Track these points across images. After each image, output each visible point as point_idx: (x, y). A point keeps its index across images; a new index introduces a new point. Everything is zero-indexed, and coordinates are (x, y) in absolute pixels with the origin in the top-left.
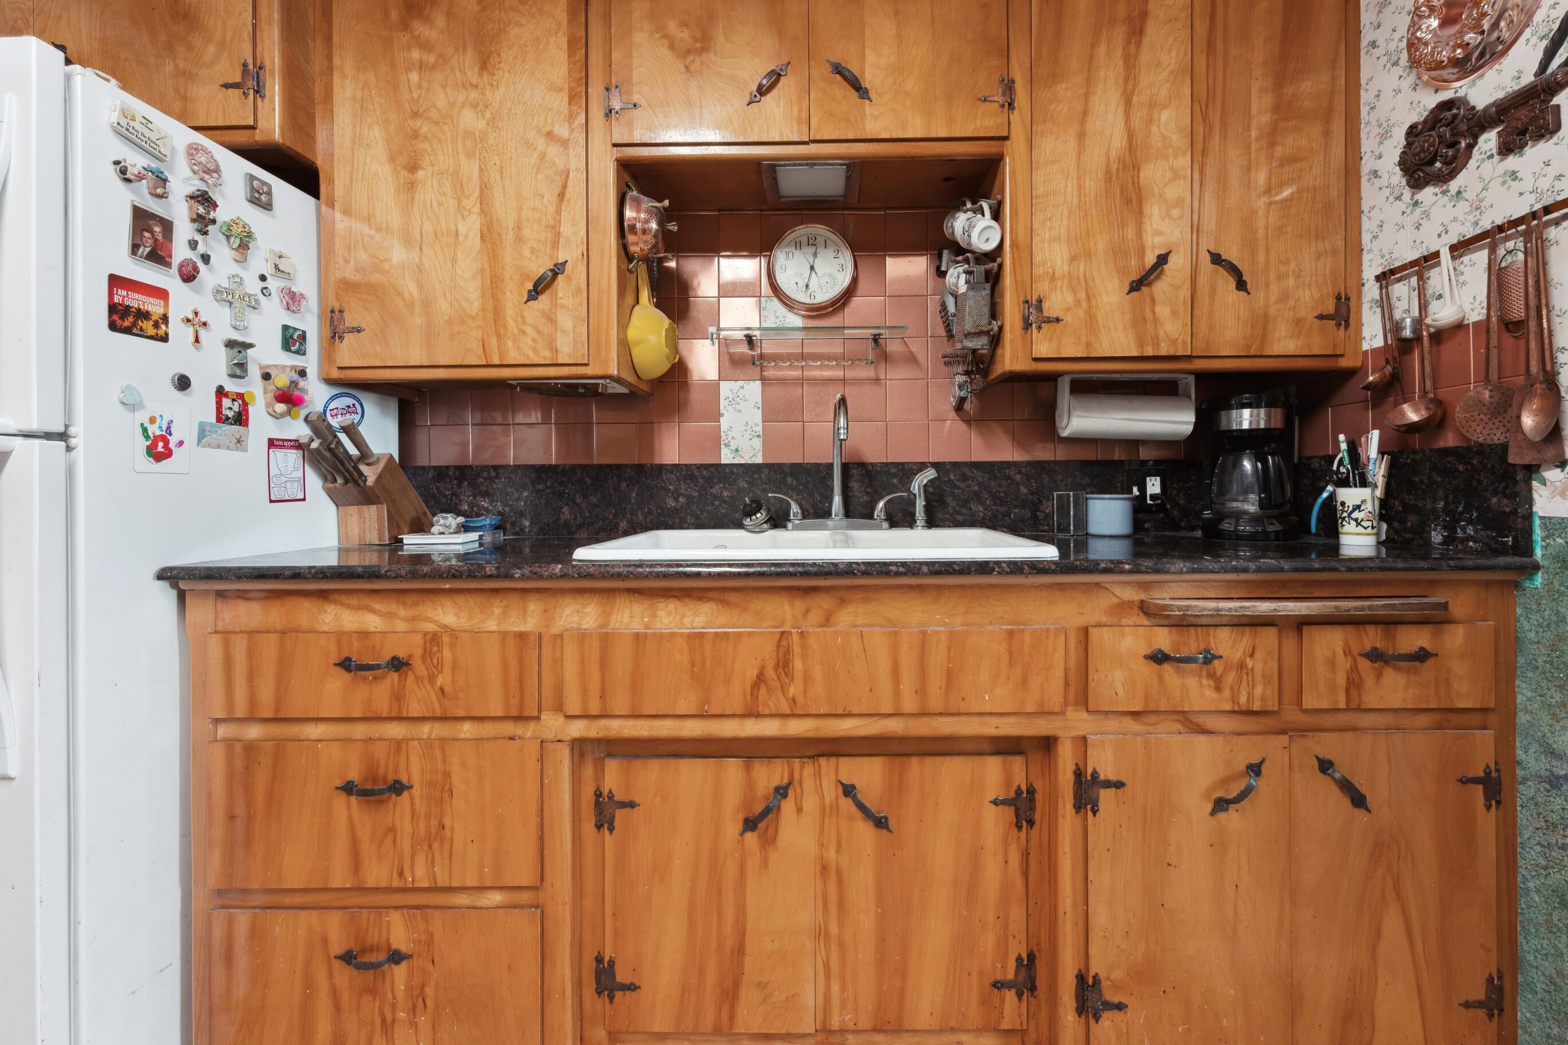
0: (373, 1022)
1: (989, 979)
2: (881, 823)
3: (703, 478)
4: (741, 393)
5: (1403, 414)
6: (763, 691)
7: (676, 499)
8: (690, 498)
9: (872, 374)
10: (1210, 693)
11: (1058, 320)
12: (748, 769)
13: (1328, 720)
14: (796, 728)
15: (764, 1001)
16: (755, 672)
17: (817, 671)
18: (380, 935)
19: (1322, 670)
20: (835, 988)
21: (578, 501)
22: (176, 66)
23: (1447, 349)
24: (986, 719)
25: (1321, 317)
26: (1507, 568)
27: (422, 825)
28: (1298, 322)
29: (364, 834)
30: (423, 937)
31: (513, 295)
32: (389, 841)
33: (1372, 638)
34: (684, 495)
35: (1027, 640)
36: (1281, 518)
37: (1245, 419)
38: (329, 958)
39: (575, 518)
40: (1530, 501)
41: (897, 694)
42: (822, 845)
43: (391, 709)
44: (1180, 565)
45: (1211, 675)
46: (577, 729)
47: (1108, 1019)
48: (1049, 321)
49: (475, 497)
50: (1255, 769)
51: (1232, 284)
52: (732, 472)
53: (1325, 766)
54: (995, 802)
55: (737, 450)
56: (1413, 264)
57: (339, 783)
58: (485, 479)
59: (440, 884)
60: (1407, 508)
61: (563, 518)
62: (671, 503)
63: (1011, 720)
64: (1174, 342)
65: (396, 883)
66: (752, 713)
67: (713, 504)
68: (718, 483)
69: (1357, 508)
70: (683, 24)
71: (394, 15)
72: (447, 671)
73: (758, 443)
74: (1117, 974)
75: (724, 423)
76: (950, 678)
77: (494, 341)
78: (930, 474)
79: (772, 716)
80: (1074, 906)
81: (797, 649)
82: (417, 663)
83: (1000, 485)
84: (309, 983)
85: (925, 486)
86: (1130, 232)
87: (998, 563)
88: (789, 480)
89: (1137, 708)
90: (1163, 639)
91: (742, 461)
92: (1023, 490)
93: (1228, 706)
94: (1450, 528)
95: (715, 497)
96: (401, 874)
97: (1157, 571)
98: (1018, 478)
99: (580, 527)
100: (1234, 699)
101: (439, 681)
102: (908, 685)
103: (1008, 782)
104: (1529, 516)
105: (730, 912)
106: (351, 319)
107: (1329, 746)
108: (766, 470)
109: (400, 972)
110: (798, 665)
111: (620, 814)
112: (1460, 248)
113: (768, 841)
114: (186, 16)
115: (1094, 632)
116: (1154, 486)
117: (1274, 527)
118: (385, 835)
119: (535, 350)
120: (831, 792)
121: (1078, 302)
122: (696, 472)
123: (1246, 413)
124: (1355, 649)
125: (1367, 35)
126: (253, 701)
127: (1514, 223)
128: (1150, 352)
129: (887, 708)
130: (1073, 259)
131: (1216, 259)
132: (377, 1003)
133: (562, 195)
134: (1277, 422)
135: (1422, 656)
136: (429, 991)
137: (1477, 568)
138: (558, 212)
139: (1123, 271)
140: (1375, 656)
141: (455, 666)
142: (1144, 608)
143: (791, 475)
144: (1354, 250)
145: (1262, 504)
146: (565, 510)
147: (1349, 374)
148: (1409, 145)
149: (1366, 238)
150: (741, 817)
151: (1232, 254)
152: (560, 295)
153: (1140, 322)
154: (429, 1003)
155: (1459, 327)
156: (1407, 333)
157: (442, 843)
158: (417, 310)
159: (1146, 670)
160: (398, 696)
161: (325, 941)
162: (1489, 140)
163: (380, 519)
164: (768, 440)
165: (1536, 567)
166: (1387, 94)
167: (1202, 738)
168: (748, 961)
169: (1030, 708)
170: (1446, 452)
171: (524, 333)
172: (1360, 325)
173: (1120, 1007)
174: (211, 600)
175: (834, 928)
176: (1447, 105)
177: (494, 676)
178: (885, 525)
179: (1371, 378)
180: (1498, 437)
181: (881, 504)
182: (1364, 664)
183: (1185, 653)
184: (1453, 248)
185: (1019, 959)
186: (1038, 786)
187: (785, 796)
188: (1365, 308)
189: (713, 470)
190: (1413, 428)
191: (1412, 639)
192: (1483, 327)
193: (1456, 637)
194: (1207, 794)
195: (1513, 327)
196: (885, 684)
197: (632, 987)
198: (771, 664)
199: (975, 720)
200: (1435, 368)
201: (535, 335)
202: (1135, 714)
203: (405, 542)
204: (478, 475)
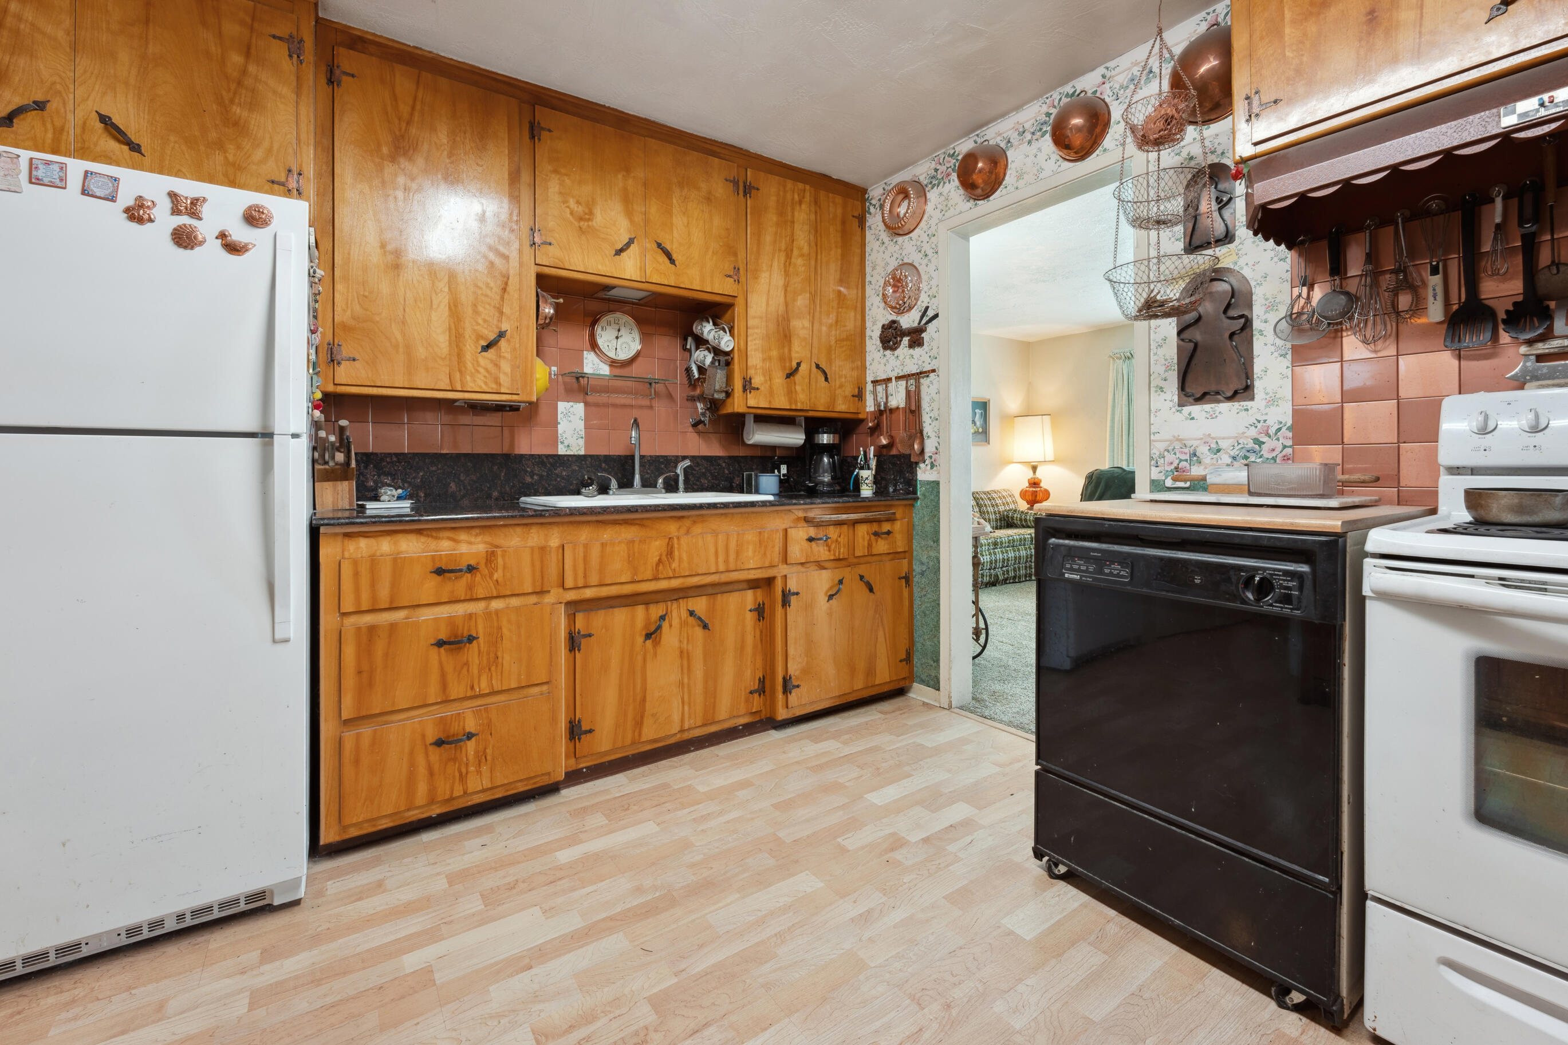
0: (454, 777)
1: (748, 691)
2: (705, 627)
3: (550, 463)
4: (571, 410)
5: (881, 440)
6: (661, 567)
7: (532, 477)
8: (541, 476)
9: (647, 403)
10: (827, 553)
11: (758, 389)
12: (647, 609)
13: (862, 560)
14: (675, 583)
15: (655, 722)
16: (658, 558)
17: (685, 556)
18: (459, 725)
19: (861, 540)
20: (686, 708)
21: (462, 478)
22: (226, 158)
23: (894, 416)
24: (750, 571)
25: (853, 396)
26: (911, 499)
27: (485, 658)
28: (845, 397)
29: (449, 668)
30: (485, 722)
31: (471, 348)
32: (465, 669)
33: (875, 527)
34: (537, 475)
35: (766, 535)
36: (839, 483)
37: (825, 439)
38: (426, 746)
39: (460, 490)
40: (916, 475)
41: (717, 563)
42: (680, 641)
43: (466, 595)
44: (819, 501)
45: (827, 545)
46: (572, 596)
47: (794, 692)
48: (754, 389)
49: (379, 476)
50: (841, 582)
51: (823, 379)
52: (568, 460)
53: (862, 577)
54: (750, 611)
55: (568, 446)
56: (884, 380)
57: (433, 641)
58: (388, 463)
59: (496, 689)
60: (882, 478)
61: (450, 490)
62: (528, 480)
63: (759, 571)
64: (803, 403)
65: (469, 694)
66: (656, 579)
67: (556, 480)
68: (559, 467)
69: (867, 478)
70: (578, 203)
71: (385, 150)
72: (500, 571)
73: (582, 442)
74: (797, 673)
75: (561, 428)
76: (738, 554)
77: (458, 375)
78: (687, 463)
79: (665, 578)
80: (782, 648)
81: (676, 546)
82: (482, 567)
83: (715, 469)
84: (412, 765)
85: (684, 469)
86: (786, 350)
87: (757, 502)
88: (603, 465)
89: (803, 561)
90: (812, 532)
91: (572, 453)
92: (726, 472)
93: (832, 558)
94: (895, 486)
95: (557, 476)
96: (472, 688)
97: (812, 504)
98: (724, 465)
99: (463, 497)
100: (834, 555)
101: (496, 576)
102: (721, 559)
103: (756, 599)
104: (916, 480)
105: (639, 681)
106: (346, 351)
107: (862, 570)
108: (590, 459)
109: (471, 745)
110: (676, 553)
111: (583, 641)
112: (898, 378)
113: (657, 643)
114: (236, 124)
115: (789, 530)
116: (784, 469)
117: (837, 488)
118: (462, 668)
119: (486, 383)
120: (684, 614)
121: (766, 381)
122: (545, 460)
123: (825, 436)
124: (870, 532)
125: (868, 278)
126: (374, 598)
127: (913, 375)
128: (794, 407)
129: (713, 570)
130: (764, 360)
131: (818, 366)
132: (457, 765)
133: (504, 290)
134: (837, 441)
135: (889, 533)
136: (489, 751)
137: (903, 499)
138: (502, 298)
139: (784, 368)
140: (876, 534)
141: (504, 567)
142: (806, 520)
143: (605, 462)
144: (864, 368)
145: (833, 478)
146: (452, 485)
147: (862, 421)
148: (882, 332)
149: (868, 364)
150: (644, 633)
151: (823, 366)
152: (503, 350)
153: (790, 393)
154: (489, 758)
155: (898, 408)
156: (882, 408)
157: (497, 666)
158: (401, 350)
159: (806, 544)
160: (470, 587)
161: (423, 736)
162: (906, 340)
163: (350, 491)
164: (588, 440)
165: (918, 498)
166: (875, 306)
167: (824, 571)
168: (648, 705)
169: (767, 564)
170: (894, 456)
171: (478, 371)
172: (866, 400)
173: (798, 686)
174: (340, 538)
175: (686, 680)
176: (894, 322)
177: (527, 571)
178: (663, 491)
179: (870, 424)
180: (907, 452)
181: (660, 481)
182: (873, 537)
183: (819, 536)
184: (896, 378)
185: (760, 679)
186: (766, 602)
187: (664, 620)
188: (868, 393)
189: (556, 458)
190: (884, 446)
191: (886, 527)
192: (904, 409)
193: (898, 526)
194: (826, 593)
195: (912, 412)
196: (712, 560)
197: (590, 731)
198: (664, 554)
199: (746, 572)
200: (890, 421)
201: (485, 374)
202: (802, 564)
203: (367, 507)
204: (382, 460)
